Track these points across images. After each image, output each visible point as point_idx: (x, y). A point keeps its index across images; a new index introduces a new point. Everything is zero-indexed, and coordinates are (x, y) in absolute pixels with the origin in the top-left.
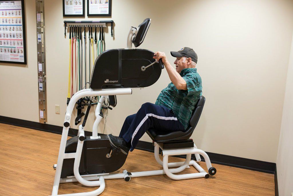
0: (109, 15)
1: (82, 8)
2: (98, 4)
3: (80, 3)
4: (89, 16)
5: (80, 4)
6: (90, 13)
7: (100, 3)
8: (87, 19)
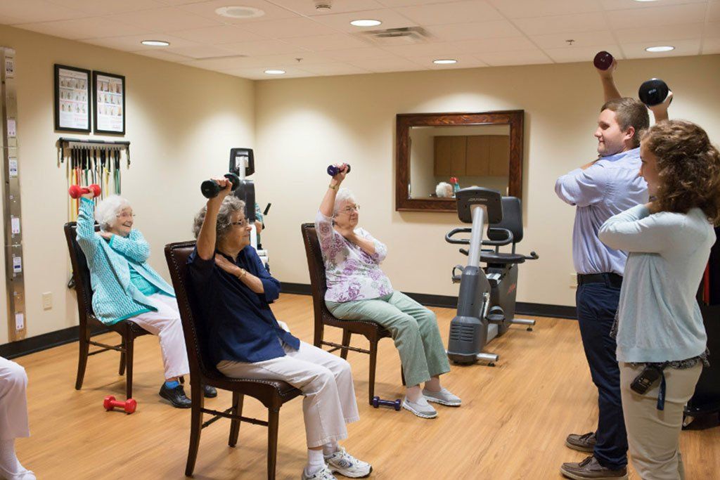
0: (123, 134)
1: (87, 118)
2: (109, 116)
3: (84, 110)
4: (97, 132)
5: (84, 112)
6: (99, 128)
7: (112, 114)
8: (92, 136)
